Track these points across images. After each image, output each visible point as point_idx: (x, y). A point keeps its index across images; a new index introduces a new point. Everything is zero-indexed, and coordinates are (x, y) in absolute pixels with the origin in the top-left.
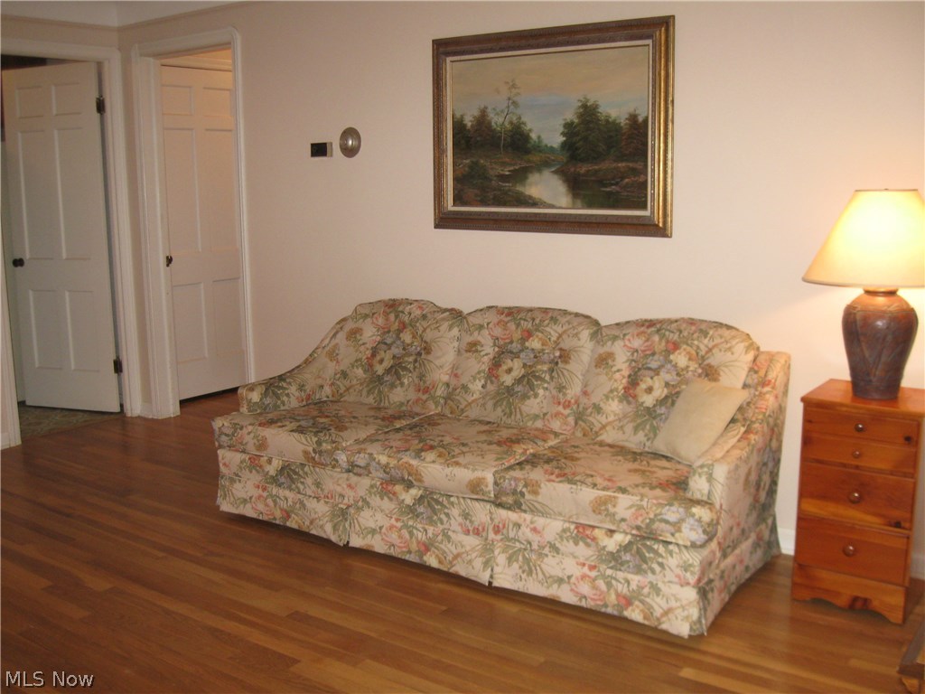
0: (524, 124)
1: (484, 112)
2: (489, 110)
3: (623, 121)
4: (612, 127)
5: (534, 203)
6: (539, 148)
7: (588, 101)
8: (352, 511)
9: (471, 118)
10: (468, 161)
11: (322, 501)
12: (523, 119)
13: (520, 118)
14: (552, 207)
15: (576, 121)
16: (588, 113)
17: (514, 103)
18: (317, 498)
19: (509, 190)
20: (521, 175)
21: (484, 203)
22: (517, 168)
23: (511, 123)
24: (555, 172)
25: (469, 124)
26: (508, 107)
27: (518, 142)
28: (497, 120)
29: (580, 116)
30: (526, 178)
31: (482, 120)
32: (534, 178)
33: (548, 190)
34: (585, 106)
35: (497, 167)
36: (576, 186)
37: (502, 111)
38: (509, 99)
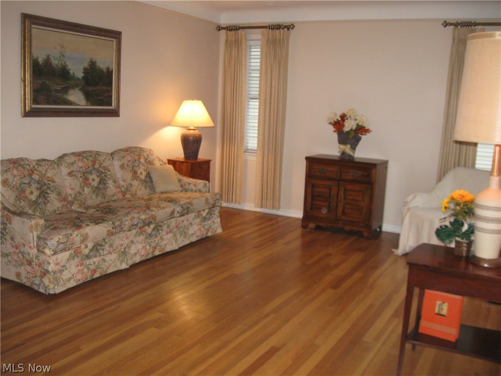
0: (67, 66)
1: (48, 58)
2: (51, 57)
3: (105, 70)
4: (101, 71)
5: (71, 103)
6: (73, 78)
7: (92, 59)
8: (127, 249)
9: (42, 60)
10: (40, 82)
11: (113, 253)
12: (67, 64)
13: (65, 63)
14: (79, 105)
15: (88, 67)
16: (93, 64)
17: (63, 55)
18: (110, 253)
19: (60, 97)
20: (65, 90)
21: (48, 103)
22: (64, 86)
23: (61, 64)
24: (80, 90)
25: (41, 62)
26: (60, 57)
27: (64, 74)
28: (55, 62)
29: (90, 65)
30: (68, 92)
31: (47, 61)
32: (71, 92)
33: (77, 97)
34: (91, 61)
35: (55, 85)
36: (88, 96)
37: (57, 58)
38: (61, 53)
